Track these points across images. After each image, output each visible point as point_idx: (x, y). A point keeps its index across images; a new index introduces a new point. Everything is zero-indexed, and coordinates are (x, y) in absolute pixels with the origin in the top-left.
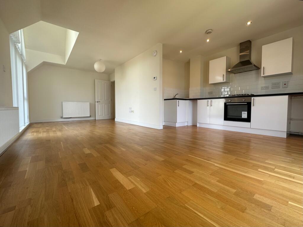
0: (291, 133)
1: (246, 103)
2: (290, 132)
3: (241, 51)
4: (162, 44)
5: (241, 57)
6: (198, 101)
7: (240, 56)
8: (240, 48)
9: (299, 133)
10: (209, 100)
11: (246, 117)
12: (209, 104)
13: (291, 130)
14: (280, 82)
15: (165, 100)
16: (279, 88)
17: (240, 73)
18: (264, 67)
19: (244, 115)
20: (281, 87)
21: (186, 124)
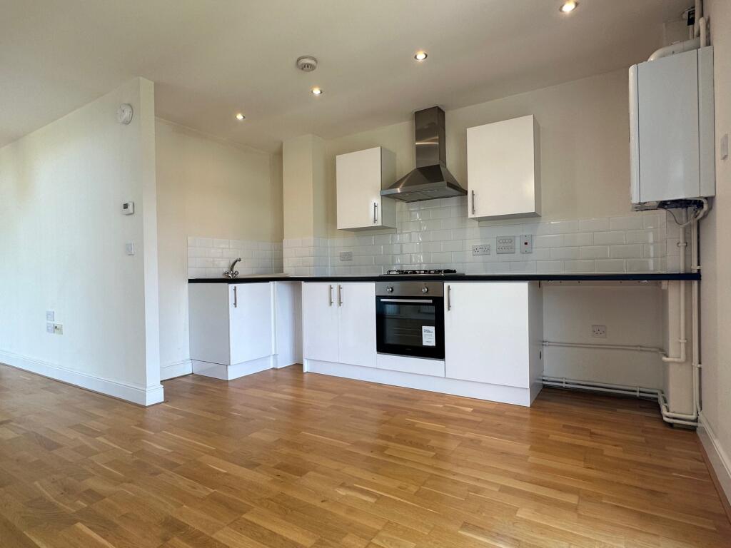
0: (544, 383)
1: (431, 301)
2: (543, 380)
3: (419, 135)
4: (153, 83)
5: (419, 151)
6: (305, 285)
7: (418, 148)
8: (416, 125)
9: (562, 382)
10: (335, 285)
11: (433, 343)
12: (335, 299)
13: (545, 373)
14: (514, 237)
15: (190, 281)
16: (514, 253)
17: (420, 200)
18: (473, 192)
19: (429, 338)
20: (518, 251)
21: (270, 364)
